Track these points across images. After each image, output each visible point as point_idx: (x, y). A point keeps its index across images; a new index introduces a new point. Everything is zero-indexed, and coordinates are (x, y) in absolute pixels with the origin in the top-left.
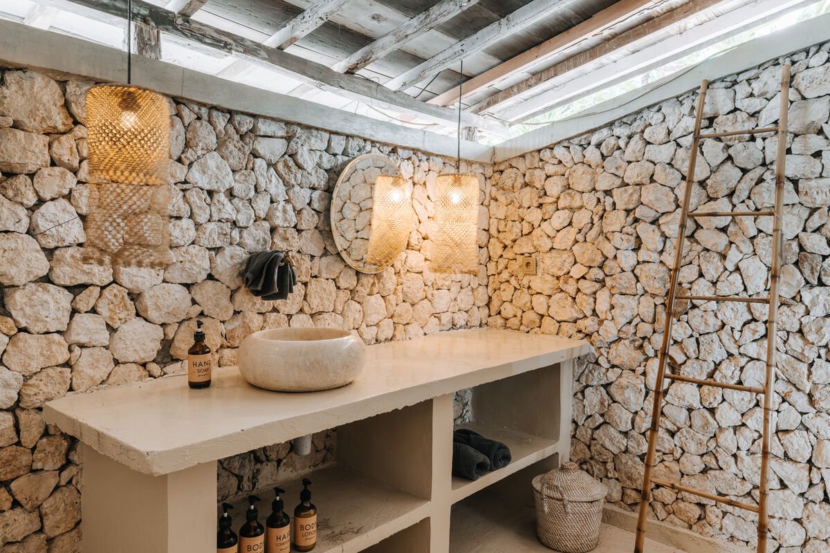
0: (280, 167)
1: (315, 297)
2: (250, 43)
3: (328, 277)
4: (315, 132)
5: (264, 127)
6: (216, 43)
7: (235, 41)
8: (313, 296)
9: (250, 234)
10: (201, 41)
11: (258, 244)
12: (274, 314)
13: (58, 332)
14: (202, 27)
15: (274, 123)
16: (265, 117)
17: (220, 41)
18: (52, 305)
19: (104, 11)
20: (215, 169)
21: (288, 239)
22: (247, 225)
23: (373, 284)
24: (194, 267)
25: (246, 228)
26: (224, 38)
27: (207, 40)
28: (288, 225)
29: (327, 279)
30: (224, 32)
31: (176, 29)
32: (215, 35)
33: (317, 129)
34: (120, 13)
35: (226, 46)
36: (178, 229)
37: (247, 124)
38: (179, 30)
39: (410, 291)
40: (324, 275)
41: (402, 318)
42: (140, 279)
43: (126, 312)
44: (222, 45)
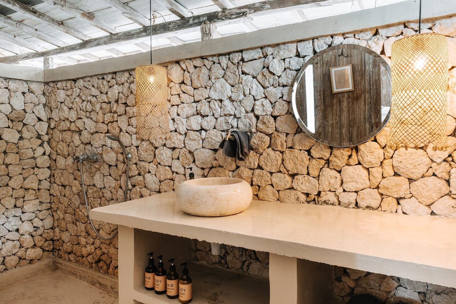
0: (260, 77)
1: (290, 162)
2: (258, 4)
3: (301, 148)
4: (282, 47)
5: (247, 56)
6: (238, 16)
7: (249, 8)
8: (287, 162)
9: (242, 121)
10: (230, 19)
11: (246, 127)
12: (258, 170)
13: (168, 166)
14: (231, 11)
15: (253, 51)
16: (247, 50)
17: (240, 13)
18: (164, 155)
19: (190, 27)
20: (220, 88)
21: (265, 123)
22: (240, 116)
23: (350, 156)
24: (213, 141)
25: (240, 118)
26: (242, 10)
27: (233, 17)
28: (266, 114)
29: (300, 150)
30: (243, 6)
31: (219, 19)
32: (238, 11)
33: (284, 43)
34: (196, 25)
35: (244, 14)
36: (205, 122)
37: (237, 58)
38: (220, 19)
39: (401, 166)
40: (297, 147)
41: (390, 190)
42: (191, 146)
43: (188, 161)
44: (242, 14)
